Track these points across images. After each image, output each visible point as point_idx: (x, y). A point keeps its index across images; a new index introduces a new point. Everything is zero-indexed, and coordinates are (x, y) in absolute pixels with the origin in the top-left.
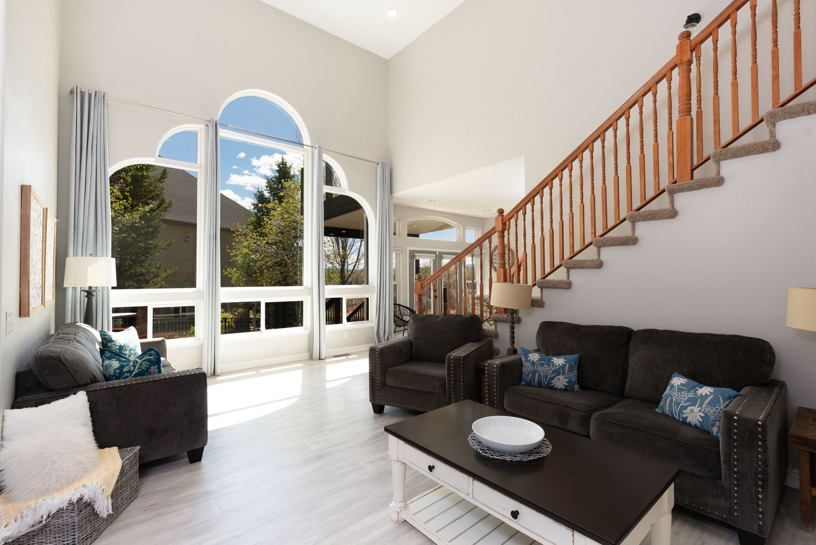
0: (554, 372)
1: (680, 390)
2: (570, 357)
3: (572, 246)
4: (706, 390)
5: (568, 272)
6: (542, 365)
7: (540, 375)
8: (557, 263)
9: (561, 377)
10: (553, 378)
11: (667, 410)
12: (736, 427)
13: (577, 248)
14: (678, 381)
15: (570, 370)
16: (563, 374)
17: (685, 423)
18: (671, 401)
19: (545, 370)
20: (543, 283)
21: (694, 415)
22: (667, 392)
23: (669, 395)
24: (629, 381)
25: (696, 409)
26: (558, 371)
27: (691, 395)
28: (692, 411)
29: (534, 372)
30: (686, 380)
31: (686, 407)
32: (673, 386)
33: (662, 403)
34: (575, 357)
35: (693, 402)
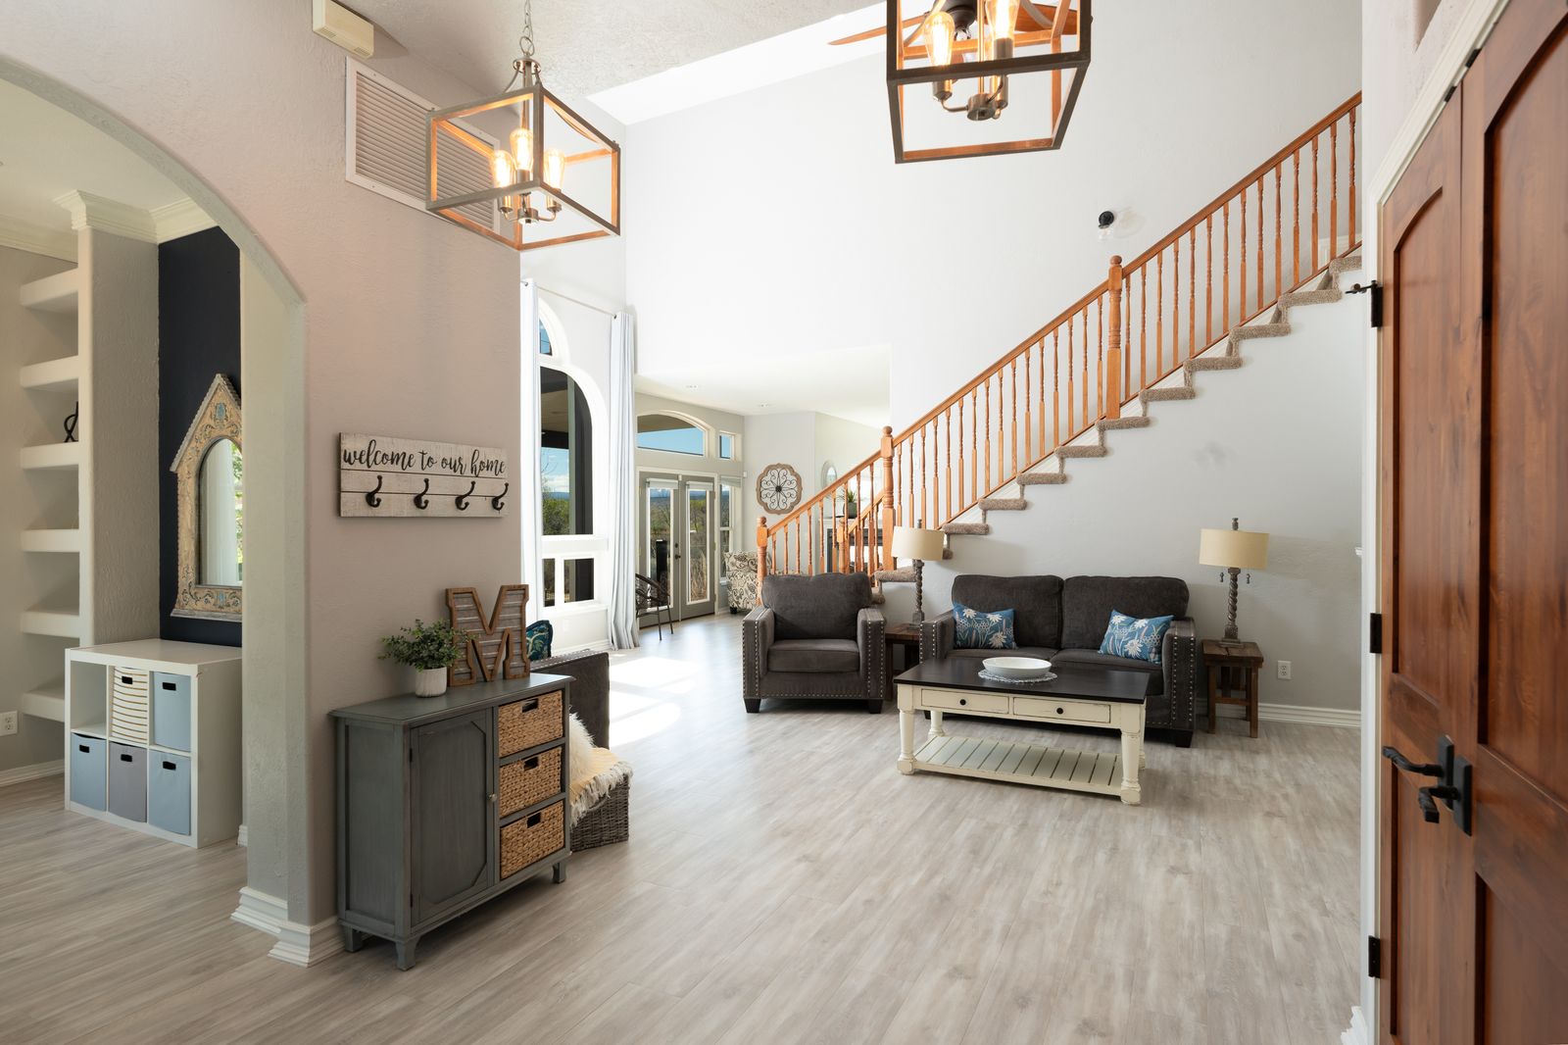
0: (992, 628)
1: (1120, 627)
2: (1005, 612)
3: (988, 482)
4: (1141, 623)
5: (985, 514)
6: (979, 622)
7: (977, 633)
8: (968, 502)
9: (999, 634)
10: (991, 636)
11: (1110, 649)
12: (1176, 646)
13: (994, 485)
14: (1118, 619)
15: (1007, 626)
16: (1001, 631)
17: (1127, 656)
18: (1114, 639)
19: (981, 627)
20: (950, 528)
21: (1134, 648)
22: (1109, 631)
23: (1110, 634)
24: (1066, 631)
25: (1135, 641)
26: (996, 629)
27: (1130, 630)
28: (1132, 645)
29: (971, 630)
30: (1125, 617)
31: (1126, 643)
32: (1114, 625)
33: (1104, 643)
34: (1010, 611)
35: (1132, 636)
